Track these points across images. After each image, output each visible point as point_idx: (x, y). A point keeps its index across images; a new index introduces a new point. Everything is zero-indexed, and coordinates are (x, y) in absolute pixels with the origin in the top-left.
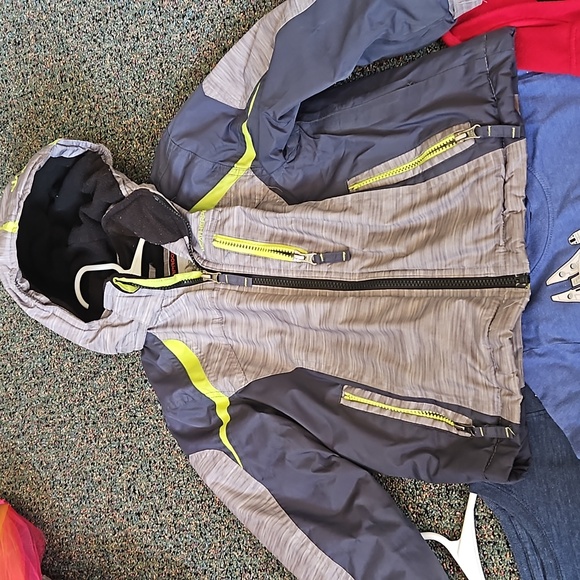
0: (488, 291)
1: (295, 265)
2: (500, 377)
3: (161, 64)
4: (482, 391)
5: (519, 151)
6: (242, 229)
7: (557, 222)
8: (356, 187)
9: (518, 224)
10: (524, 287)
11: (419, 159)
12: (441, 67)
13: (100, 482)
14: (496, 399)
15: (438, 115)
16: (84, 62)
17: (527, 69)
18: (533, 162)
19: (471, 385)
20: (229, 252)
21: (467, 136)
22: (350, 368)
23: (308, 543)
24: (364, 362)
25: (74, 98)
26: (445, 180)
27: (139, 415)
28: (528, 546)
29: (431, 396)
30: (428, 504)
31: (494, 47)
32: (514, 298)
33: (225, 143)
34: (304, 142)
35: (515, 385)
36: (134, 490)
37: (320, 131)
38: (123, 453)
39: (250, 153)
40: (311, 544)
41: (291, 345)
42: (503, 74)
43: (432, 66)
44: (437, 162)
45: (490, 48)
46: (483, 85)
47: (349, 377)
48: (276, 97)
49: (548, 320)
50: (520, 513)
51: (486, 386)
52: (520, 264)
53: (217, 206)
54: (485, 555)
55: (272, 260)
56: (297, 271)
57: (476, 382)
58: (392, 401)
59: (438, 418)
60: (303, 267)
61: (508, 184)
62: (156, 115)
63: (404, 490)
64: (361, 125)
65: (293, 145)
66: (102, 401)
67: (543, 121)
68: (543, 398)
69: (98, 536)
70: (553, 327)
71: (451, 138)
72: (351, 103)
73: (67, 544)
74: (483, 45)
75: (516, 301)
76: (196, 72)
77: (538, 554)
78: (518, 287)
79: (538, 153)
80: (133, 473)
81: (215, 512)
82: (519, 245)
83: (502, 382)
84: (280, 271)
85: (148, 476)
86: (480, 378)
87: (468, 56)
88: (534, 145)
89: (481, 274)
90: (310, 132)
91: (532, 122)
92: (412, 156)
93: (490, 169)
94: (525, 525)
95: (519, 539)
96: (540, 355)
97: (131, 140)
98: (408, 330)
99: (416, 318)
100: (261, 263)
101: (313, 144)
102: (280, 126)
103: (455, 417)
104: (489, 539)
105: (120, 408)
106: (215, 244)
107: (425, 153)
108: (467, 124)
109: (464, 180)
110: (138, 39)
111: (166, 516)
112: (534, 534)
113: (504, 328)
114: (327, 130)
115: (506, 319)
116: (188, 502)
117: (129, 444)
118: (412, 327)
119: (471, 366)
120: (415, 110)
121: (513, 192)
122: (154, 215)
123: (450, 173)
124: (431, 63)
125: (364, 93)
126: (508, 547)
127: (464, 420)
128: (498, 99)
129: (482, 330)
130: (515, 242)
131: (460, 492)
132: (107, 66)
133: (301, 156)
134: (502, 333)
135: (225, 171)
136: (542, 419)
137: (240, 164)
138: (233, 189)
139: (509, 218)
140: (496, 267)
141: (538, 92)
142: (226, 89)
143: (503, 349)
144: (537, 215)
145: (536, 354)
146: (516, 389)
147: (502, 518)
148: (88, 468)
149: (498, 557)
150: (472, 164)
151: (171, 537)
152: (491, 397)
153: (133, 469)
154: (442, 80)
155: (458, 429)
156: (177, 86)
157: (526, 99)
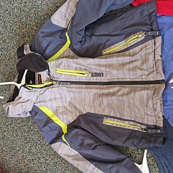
0: (151, 85)
1: (85, 77)
2: (156, 113)
3: (35, 11)
4: (150, 117)
5: (159, 40)
6: (66, 66)
7: (171, 63)
8: (105, 53)
9: (160, 64)
10: (163, 84)
11: (125, 44)
12: (132, 13)
13: (19, 150)
14: (154, 119)
15: (132, 29)
16: (7, 10)
17: (160, 14)
18: (163, 44)
19: (146, 115)
20: (62, 74)
21: (142, 36)
22: (106, 111)
23: (95, 168)
24: (110, 109)
25: (4, 22)
26: (135, 50)
27: (32, 128)
28: (164, 165)
29: (133, 119)
30: (131, 153)
31: (150, 7)
32: (160, 87)
33: (60, 39)
34: (87, 38)
35: (161, 115)
36: (31, 152)
37: (92, 35)
38: (26, 140)
39: (69, 42)
40: (96, 168)
41: (85, 105)
42: (153, 16)
43: (129, 13)
44: (132, 44)
45: (149, 7)
46: (146, 19)
47: (106, 114)
48: (78, 24)
49: (170, 94)
50: (161, 155)
51: (151, 116)
52: (162, 77)
53: (57, 59)
54: (150, 169)
55: (77, 76)
56: (86, 79)
57: (147, 114)
58: (121, 121)
59: (135, 126)
60: (88, 78)
61: (156, 51)
62: (34, 29)
63: (123, 149)
64: (106, 33)
65: (83, 40)
66: (18, 124)
67: (166, 31)
68: (168, 119)
69: (19, 168)
70: (172, 97)
71: (137, 36)
72: (102, 25)
73: (8, 171)
74: (146, 6)
75: (161, 88)
76: (47, 14)
77: (167, 168)
78: (161, 84)
79: (164, 41)
80: (30, 147)
81: (59, 158)
82: (161, 71)
83: (156, 114)
84: (80, 79)
85: (35, 148)
86: (149, 113)
87: (141, 10)
88: (163, 38)
89: (148, 80)
90: (89, 35)
91: (162, 31)
92: (123, 43)
93: (150, 46)
94: (163, 159)
95: (161, 163)
96: (167, 106)
97: (25, 37)
98: (125, 98)
99: (128, 94)
100: (73, 77)
101: (90, 39)
102: (79, 34)
103: (141, 126)
104: (151, 164)
105: (25, 125)
106: (57, 72)
107: (128, 42)
108: (142, 32)
109: (141, 50)
110: (26, 3)
111: (42, 160)
112: (166, 161)
113: (158, 97)
114: (95, 34)
115: (158, 94)
116: (50, 155)
117: (29, 137)
118: (127, 97)
119: (146, 109)
120: (124, 27)
121: (157, 53)
122: (36, 62)
123: (137, 48)
124: (129, 12)
125: (107, 22)
126: (158, 166)
127: (144, 127)
128: (152, 24)
129: (150, 97)
130: (160, 70)
131: (141, 149)
132: (16, 12)
133: (86, 43)
134: (157, 98)
135: (60, 48)
136: (168, 125)
137: (65, 46)
138: (63, 54)
139: (156, 62)
140: (153, 78)
141: (164, 21)
142: (60, 21)
143: (157, 103)
144: (165, 61)
145: (166, 105)
146: (161, 116)
147: (155, 157)
148: (15, 146)
149: (154, 169)
150: (144, 45)
151: (44, 167)
152: (152, 119)
153: (30, 145)
154: (133, 18)
155: (142, 130)
156: (41, 19)
157: (160, 24)
